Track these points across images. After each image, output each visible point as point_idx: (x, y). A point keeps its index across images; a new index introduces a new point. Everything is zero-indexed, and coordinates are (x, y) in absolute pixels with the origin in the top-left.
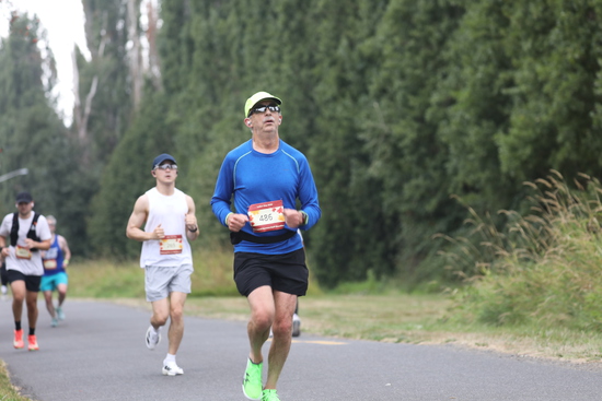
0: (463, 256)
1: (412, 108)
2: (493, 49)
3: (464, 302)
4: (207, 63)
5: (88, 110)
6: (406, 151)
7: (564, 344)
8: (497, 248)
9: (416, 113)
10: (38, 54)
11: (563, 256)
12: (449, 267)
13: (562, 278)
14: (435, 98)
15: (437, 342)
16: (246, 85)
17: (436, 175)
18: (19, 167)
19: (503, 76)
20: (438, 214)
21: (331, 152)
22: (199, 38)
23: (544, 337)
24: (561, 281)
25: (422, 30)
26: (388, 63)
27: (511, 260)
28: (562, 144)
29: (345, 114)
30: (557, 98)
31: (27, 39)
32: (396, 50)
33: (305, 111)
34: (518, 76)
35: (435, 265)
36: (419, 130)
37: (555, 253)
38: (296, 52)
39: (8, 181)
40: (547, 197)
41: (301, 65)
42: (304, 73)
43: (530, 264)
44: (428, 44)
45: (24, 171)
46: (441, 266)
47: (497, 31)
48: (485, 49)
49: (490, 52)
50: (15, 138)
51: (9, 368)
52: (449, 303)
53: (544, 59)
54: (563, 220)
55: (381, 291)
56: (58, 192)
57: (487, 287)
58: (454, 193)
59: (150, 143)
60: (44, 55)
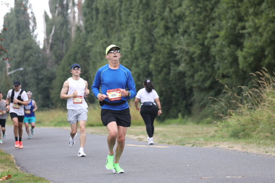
0: (222, 107)
1: (198, 39)
2: (236, 12)
3: (223, 128)
4: (105, 19)
5: (50, 41)
6: (196, 59)
7: (269, 147)
8: (238, 103)
9: (201, 42)
10: (28, 15)
11: (268, 107)
12: (216, 112)
13: (268, 117)
14: (209, 35)
15: (210, 146)
16: (123, 29)
17: (210, 70)
18: (19, 67)
19: (240, 24)
20: (211, 88)
21: (161, 59)
22: (101, 8)
23: (259, 144)
24: (267, 118)
25: (203, 4)
26: (188, 19)
27: (244, 109)
28: (267, 56)
29: (168, 42)
30: (265, 35)
31: (22, 8)
32: (191, 13)
33: (150, 41)
34: (247, 24)
35: (209, 111)
36: (202, 49)
37: (264, 105)
38: (146, 14)
39: (14, 73)
40: (260, 80)
41: (148, 20)
42: (149, 24)
43: (253, 110)
44: (206, 10)
45: (21, 69)
46: (212, 112)
47: (237, 4)
48: (232, 12)
49: (234, 13)
50: (17, 54)
51: (15, 158)
52: (216, 128)
53: (259, 17)
54: (268, 90)
55: (185, 123)
56: (37, 78)
57: (233, 121)
58: (218, 78)
59: (79, 56)
60: (30, 15)
